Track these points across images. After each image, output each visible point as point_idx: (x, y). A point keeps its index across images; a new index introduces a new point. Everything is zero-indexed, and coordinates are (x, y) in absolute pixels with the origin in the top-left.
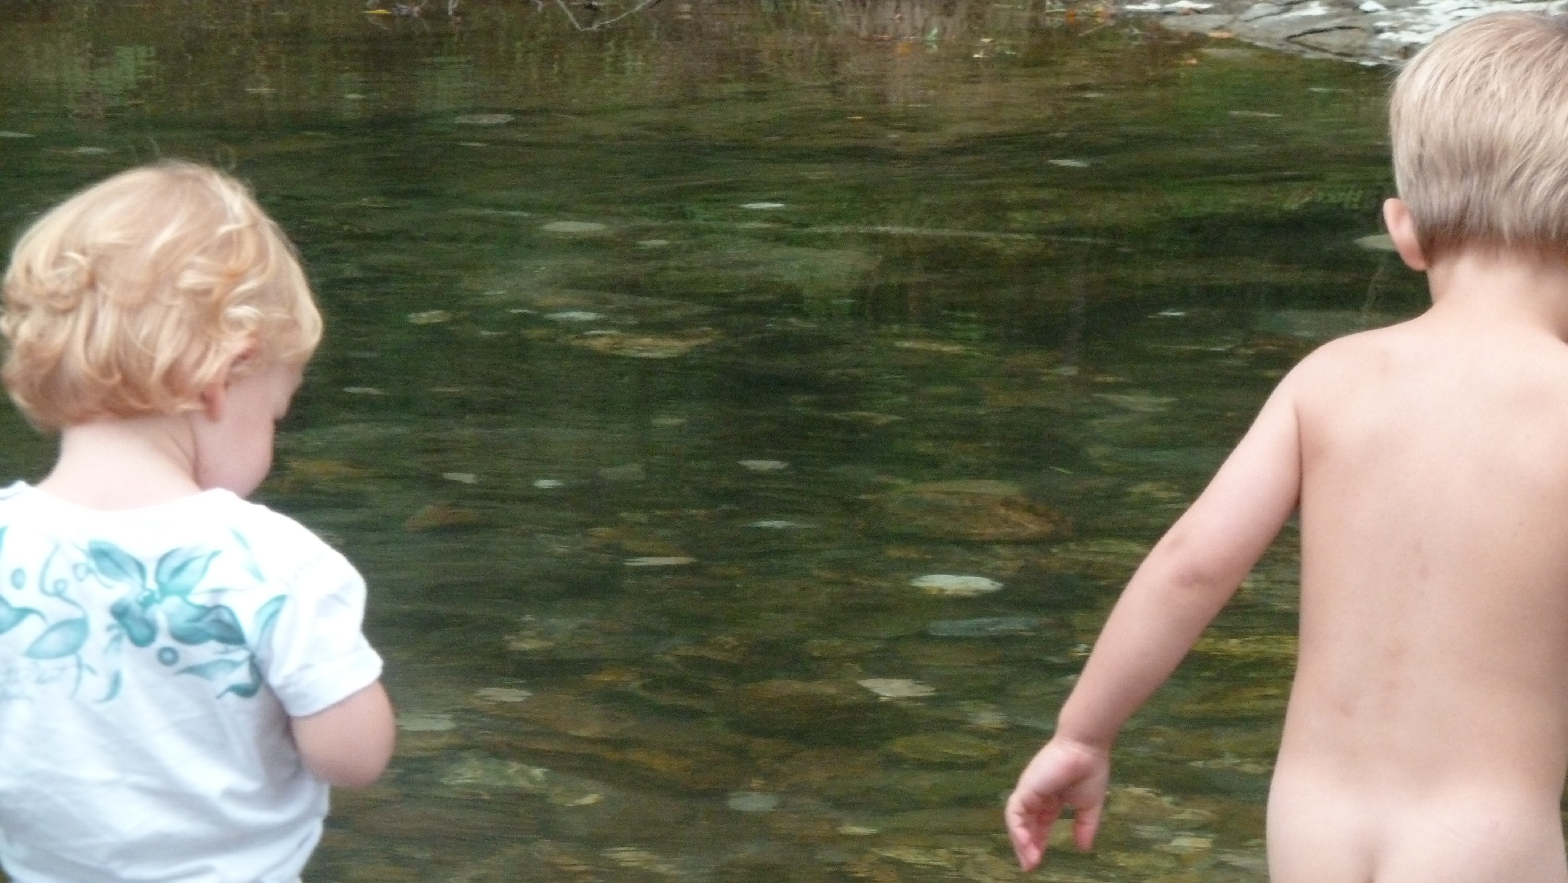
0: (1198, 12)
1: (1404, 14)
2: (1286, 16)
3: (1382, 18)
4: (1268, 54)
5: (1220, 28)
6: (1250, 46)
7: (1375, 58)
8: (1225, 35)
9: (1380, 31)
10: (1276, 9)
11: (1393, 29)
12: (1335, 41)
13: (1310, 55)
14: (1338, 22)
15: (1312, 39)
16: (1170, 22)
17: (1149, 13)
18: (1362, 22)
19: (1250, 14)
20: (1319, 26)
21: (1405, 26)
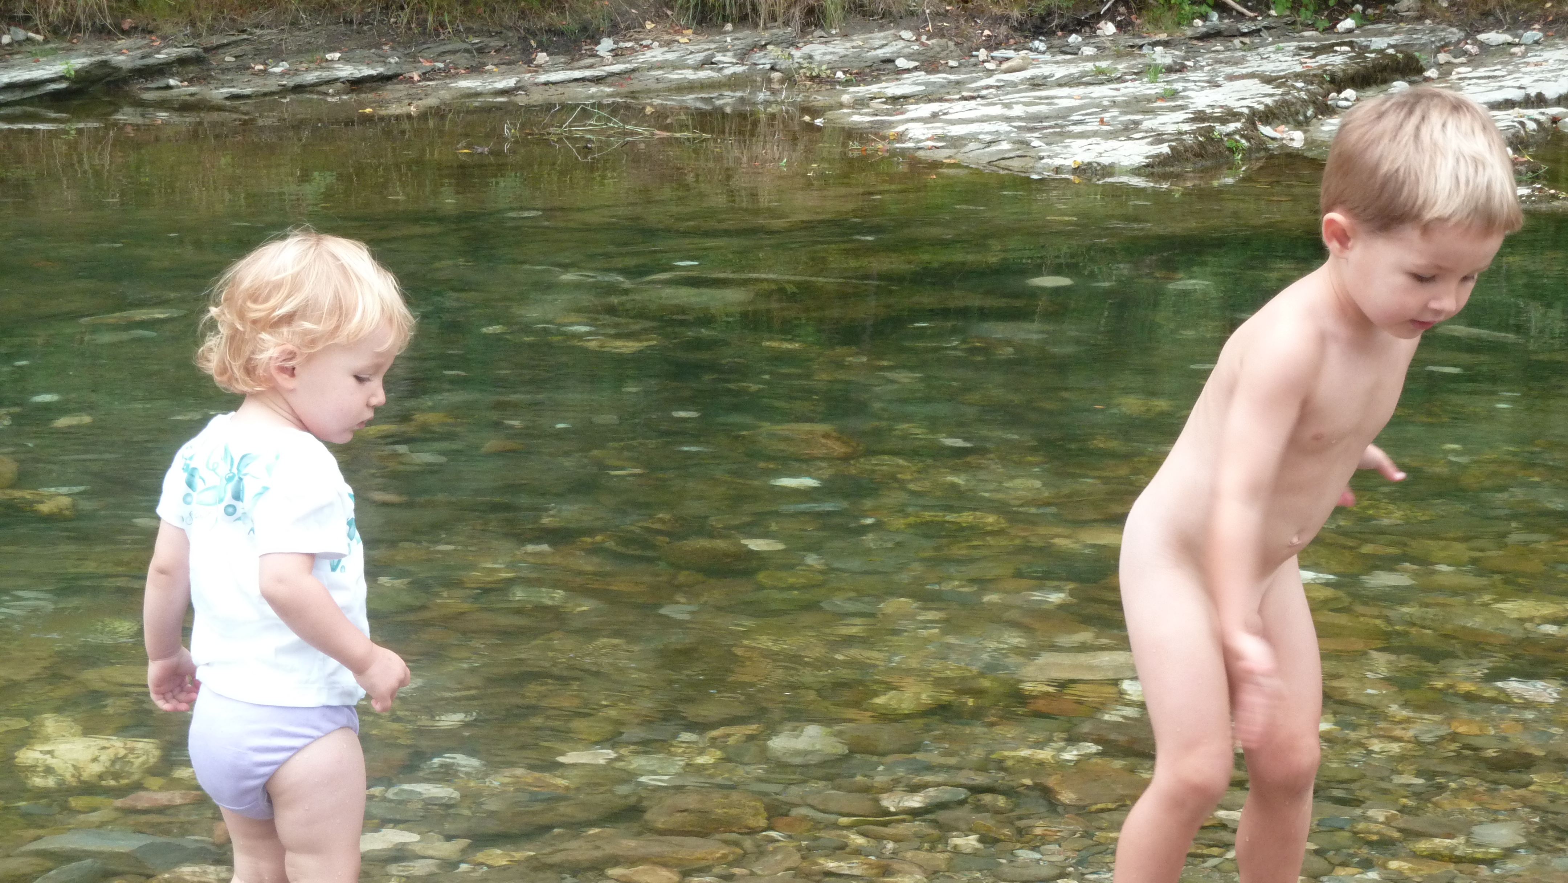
0: (937, 148)
1: (1056, 148)
2: (987, 150)
3: (1044, 151)
4: (978, 172)
5: (950, 157)
6: (967, 167)
7: (1039, 174)
8: (953, 161)
9: (1043, 158)
10: (982, 146)
11: (1049, 157)
12: (1016, 164)
13: (1002, 172)
14: (1018, 153)
15: (1003, 163)
16: (921, 153)
17: (909, 149)
18: (1032, 153)
19: (967, 149)
20: (1006, 156)
21: (1056, 155)
